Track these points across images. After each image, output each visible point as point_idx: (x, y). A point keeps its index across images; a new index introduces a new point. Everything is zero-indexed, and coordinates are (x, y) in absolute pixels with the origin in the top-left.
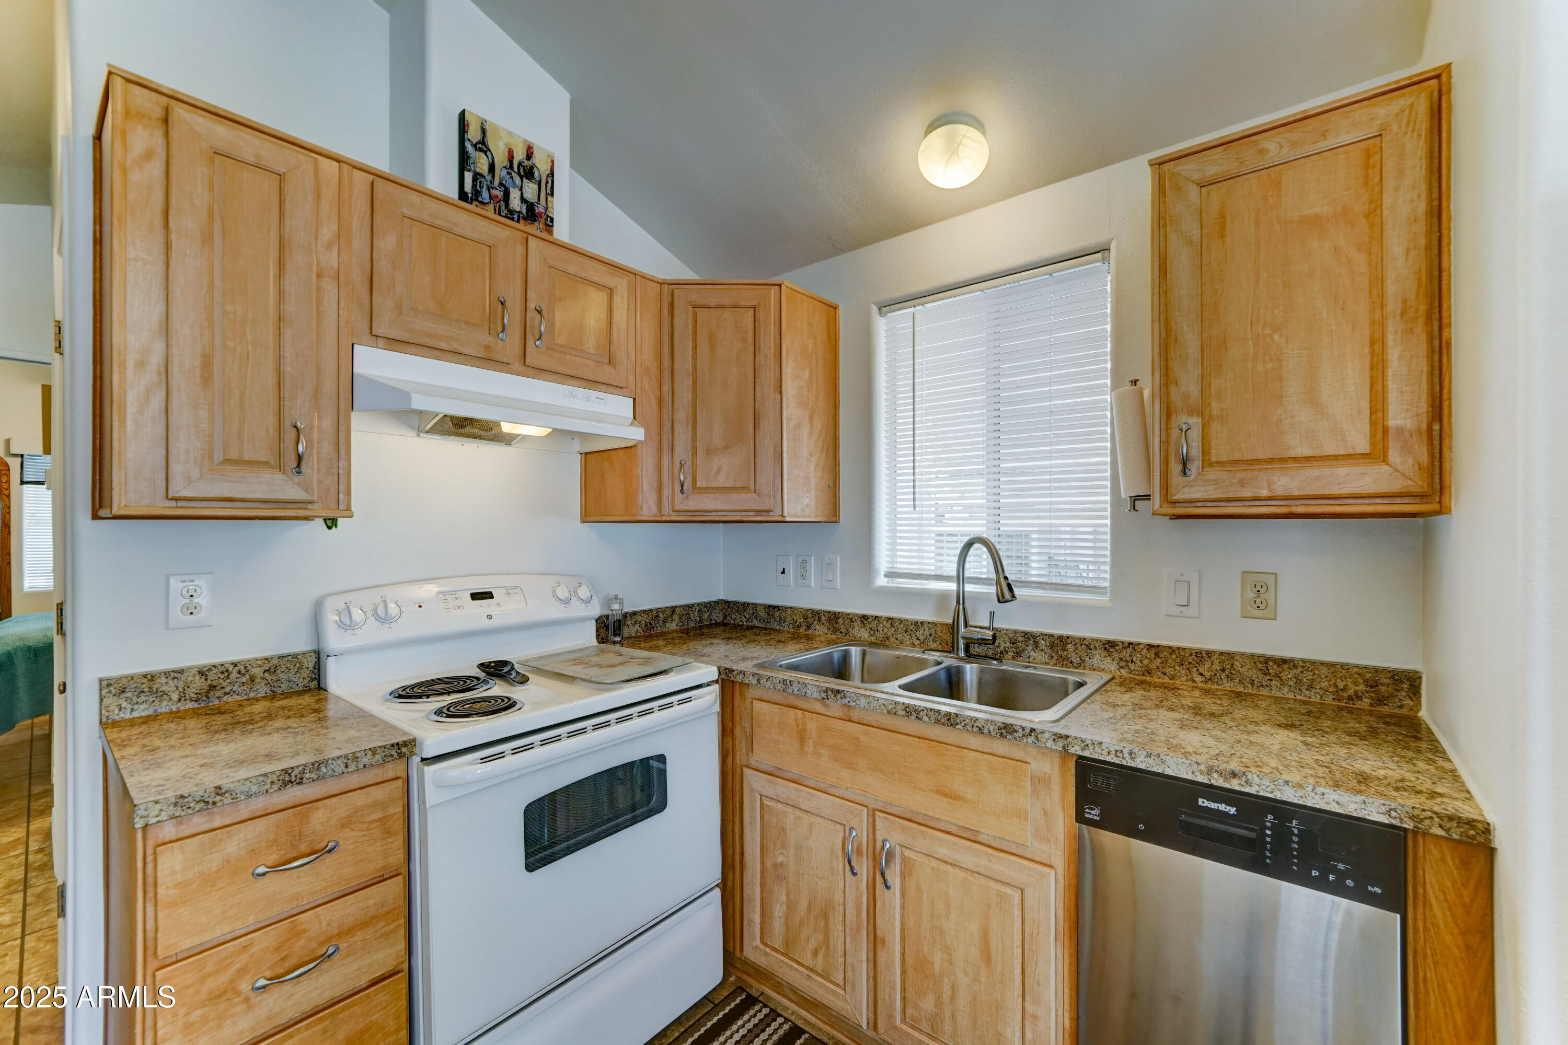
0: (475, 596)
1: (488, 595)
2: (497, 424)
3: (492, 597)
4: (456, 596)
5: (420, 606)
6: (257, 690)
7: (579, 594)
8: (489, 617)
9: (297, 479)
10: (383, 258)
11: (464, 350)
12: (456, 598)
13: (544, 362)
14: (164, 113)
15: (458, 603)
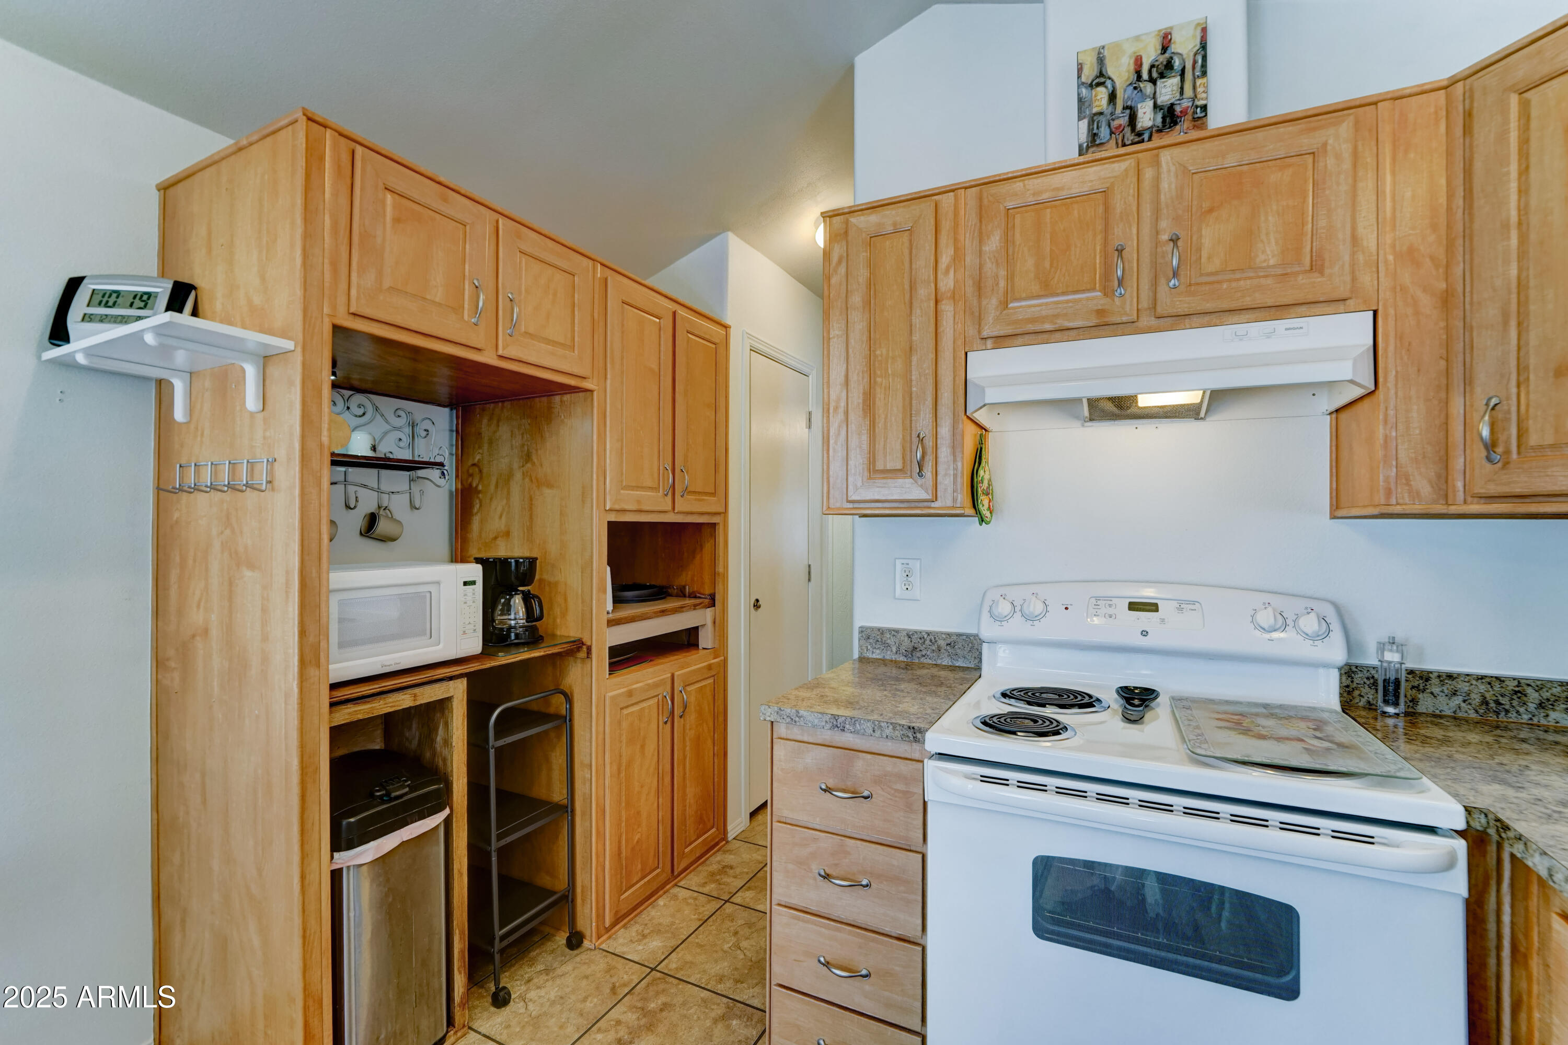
0: (1134, 606)
1: (1152, 607)
2: (1133, 399)
3: (1157, 610)
4: (1111, 603)
5: (1066, 608)
6: (942, 658)
7: (1303, 627)
8: (1144, 633)
9: (920, 481)
10: (988, 260)
11: (1071, 325)
12: (1110, 606)
13: (1183, 304)
14: (844, 226)
15: (1111, 611)
